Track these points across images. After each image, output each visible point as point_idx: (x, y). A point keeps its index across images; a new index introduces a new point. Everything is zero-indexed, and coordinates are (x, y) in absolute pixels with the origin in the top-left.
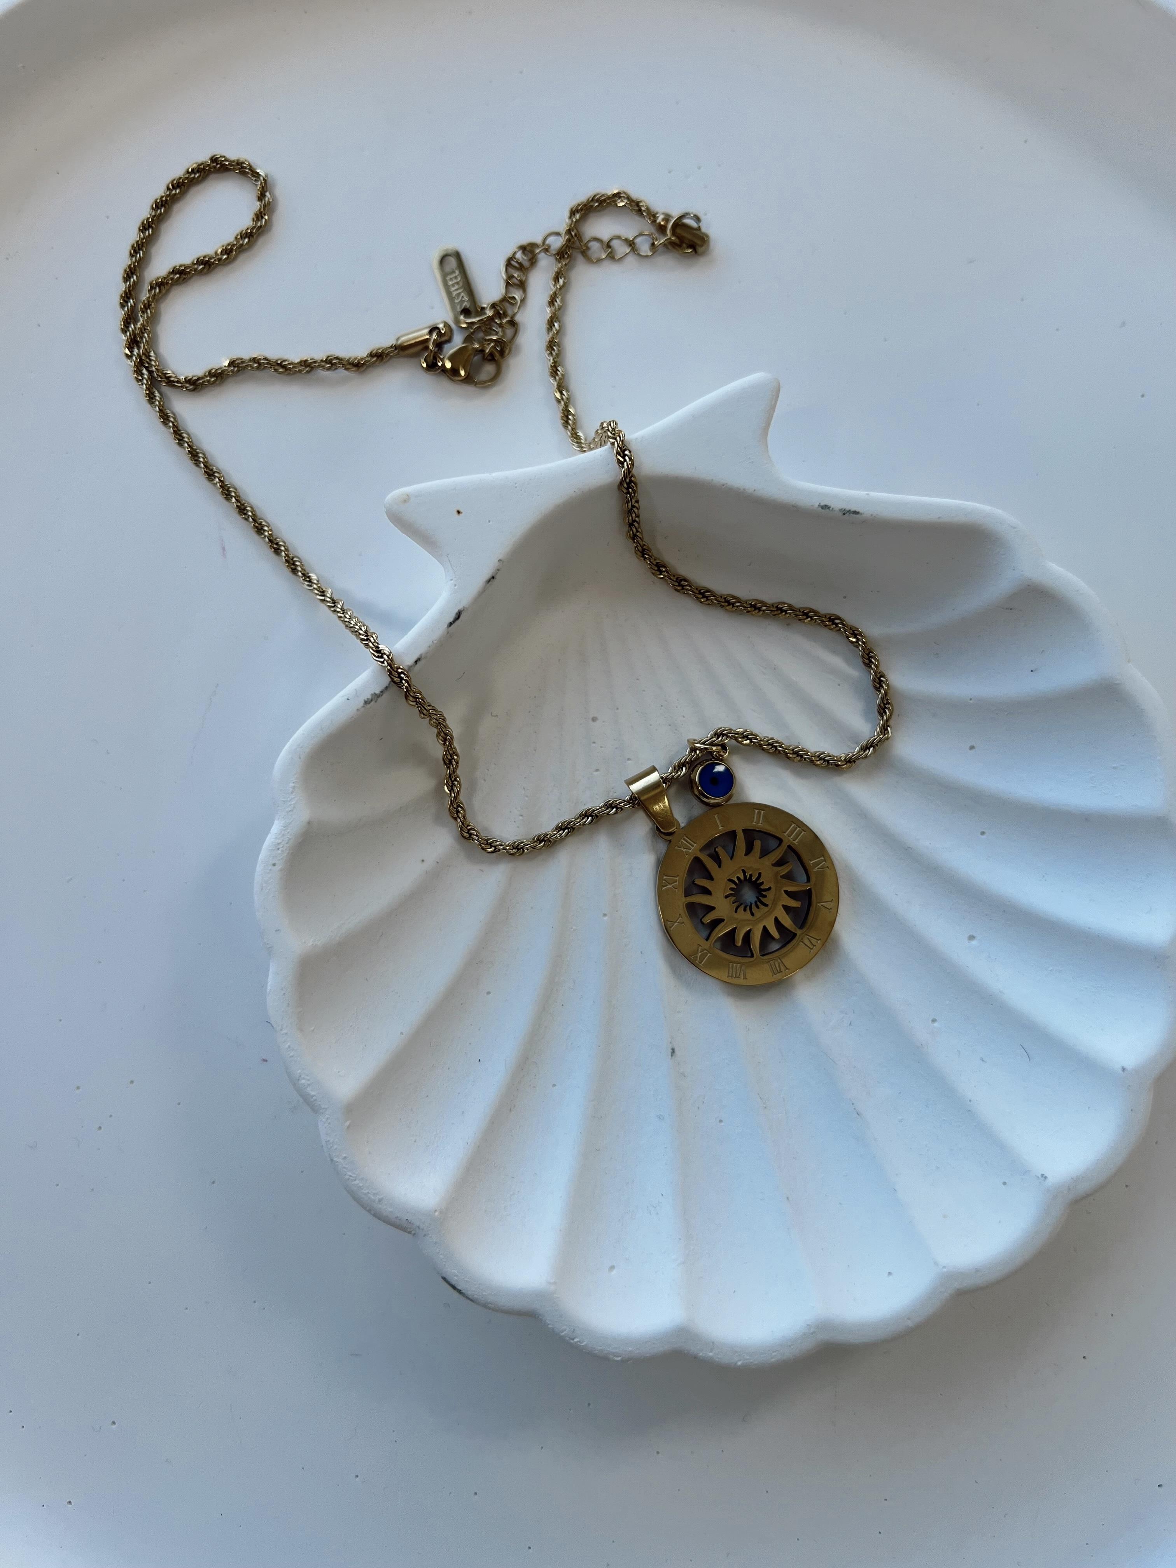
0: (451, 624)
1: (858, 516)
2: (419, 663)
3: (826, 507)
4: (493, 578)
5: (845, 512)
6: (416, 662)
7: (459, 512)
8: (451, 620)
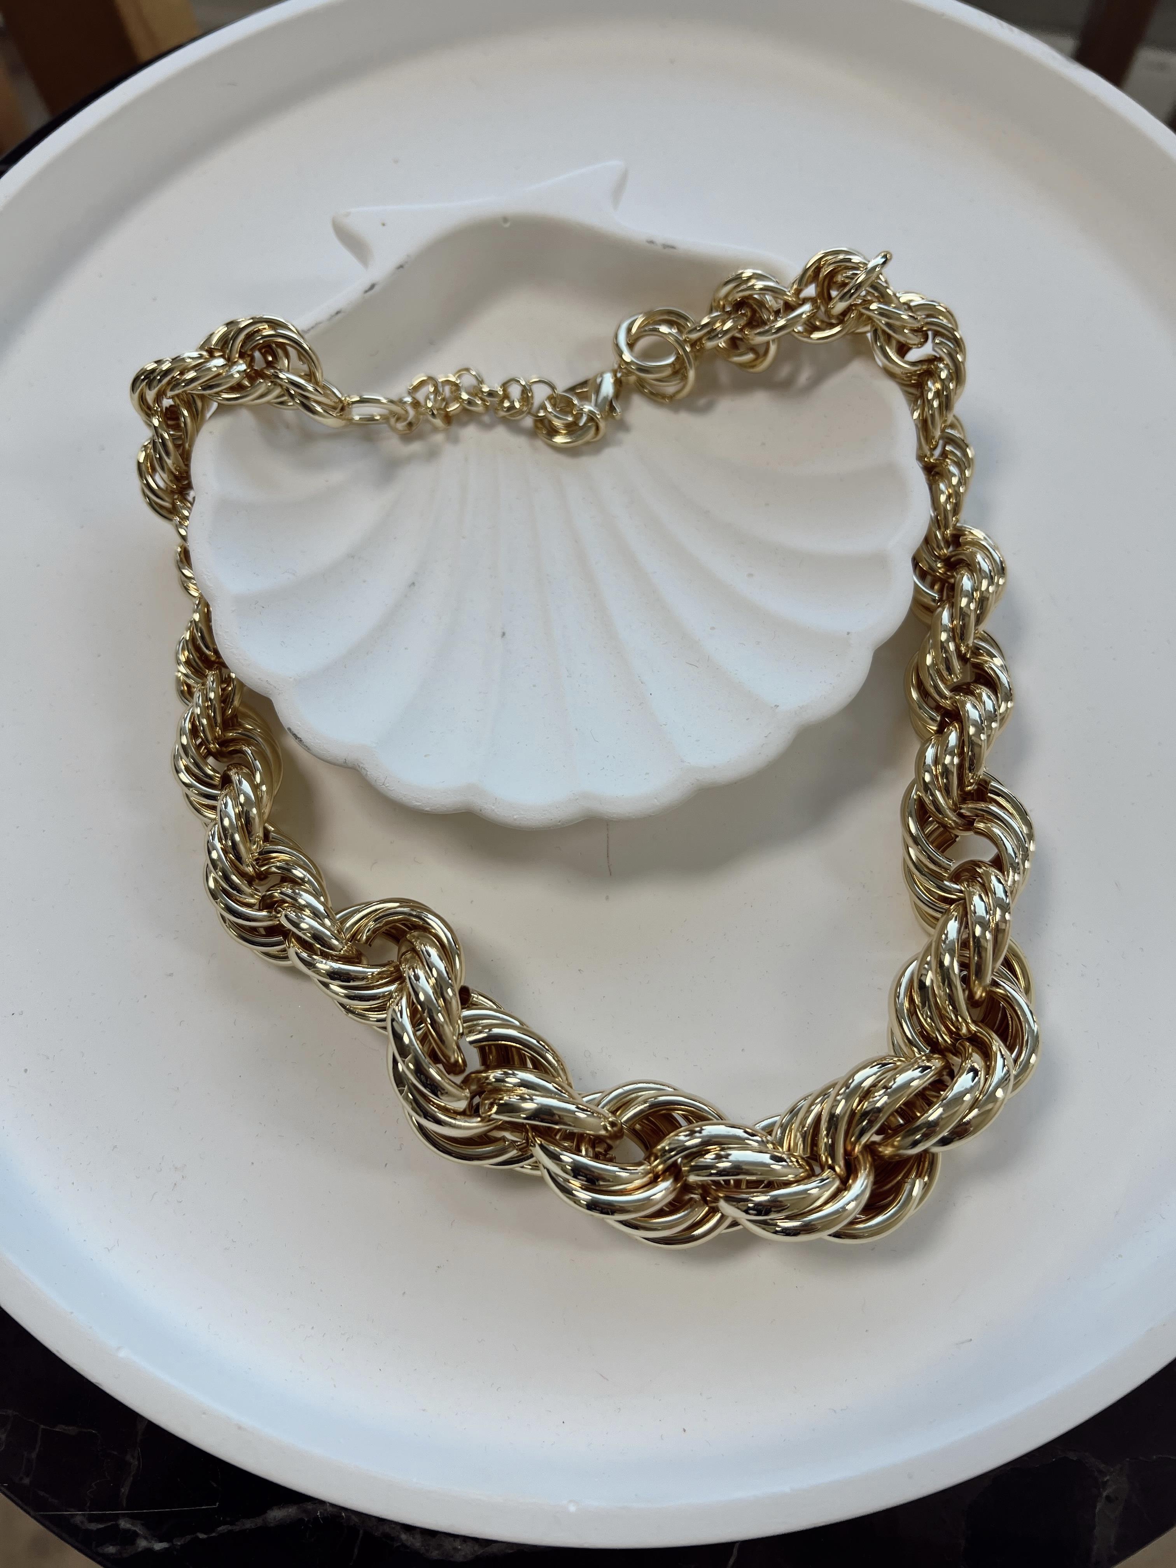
0: (366, 292)
1: (675, 250)
2: (339, 315)
3: (652, 242)
4: (401, 267)
5: (665, 246)
6: (338, 313)
7: (384, 225)
8: (367, 289)
